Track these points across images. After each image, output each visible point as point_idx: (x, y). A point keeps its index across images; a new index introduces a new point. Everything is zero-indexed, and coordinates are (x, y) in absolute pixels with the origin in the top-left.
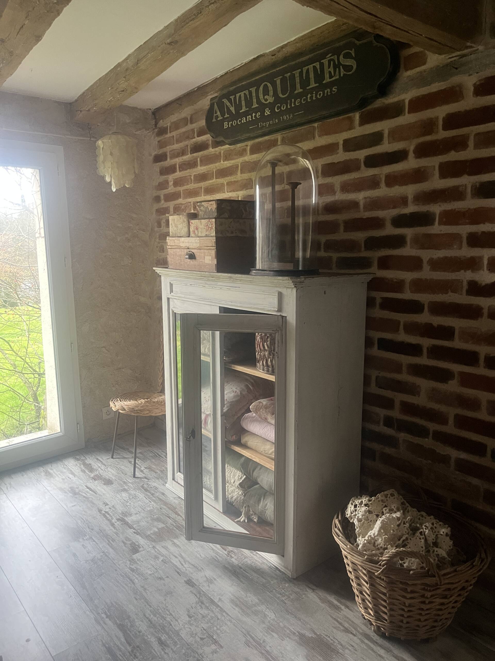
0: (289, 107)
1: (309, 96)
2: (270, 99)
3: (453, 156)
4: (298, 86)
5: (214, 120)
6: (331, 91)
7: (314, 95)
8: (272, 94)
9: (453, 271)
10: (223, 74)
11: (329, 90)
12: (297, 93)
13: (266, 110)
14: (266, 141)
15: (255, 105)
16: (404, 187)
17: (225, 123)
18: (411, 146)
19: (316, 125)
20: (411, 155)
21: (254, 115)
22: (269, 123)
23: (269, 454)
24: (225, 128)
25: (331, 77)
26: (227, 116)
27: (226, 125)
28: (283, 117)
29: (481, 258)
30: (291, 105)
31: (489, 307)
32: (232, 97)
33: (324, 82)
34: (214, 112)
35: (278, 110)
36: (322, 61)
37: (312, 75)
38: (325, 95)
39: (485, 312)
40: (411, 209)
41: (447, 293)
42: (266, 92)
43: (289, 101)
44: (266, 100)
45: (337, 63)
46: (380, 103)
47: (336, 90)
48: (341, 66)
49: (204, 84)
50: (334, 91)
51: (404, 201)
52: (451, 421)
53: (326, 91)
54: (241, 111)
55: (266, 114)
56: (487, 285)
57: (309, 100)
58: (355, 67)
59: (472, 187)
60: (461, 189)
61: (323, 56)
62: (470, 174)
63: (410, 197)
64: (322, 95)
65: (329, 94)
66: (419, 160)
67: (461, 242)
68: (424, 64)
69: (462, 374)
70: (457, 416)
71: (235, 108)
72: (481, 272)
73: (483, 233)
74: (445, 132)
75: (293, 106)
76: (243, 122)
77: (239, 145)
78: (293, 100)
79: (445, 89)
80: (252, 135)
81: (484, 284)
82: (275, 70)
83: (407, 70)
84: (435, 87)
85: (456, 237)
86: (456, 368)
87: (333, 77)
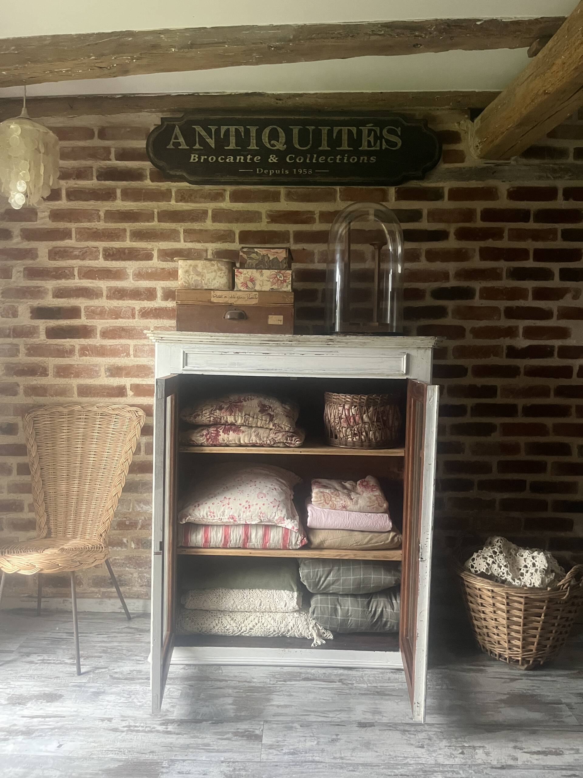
0: (308, 161)
1: (339, 157)
2: (280, 146)
3: (490, 243)
4: (324, 142)
5: (170, 146)
6: (369, 159)
7: (346, 158)
8: (284, 141)
9: (494, 338)
10: (185, 94)
11: (366, 158)
12: (321, 150)
13: (271, 156)
14: (259, 191)
15: (253, 146)
16: (445, 264)
17: (193, 155)
18: (452, 229)
19: (338, 188)
20: (452, 236)
21: (249, 157)
22: (275, 172)
23: (365, 544)
24: (192, 161)
25: (369, 145)
26: (197, 146)
27: (194, 158)
28: (297, 171)
29: (517, 327)
30: (311, 159)
31: (525, 366)
32: (213, 129)
33: (361, 149)
34: (173, 137)
35: (290, 160)
36: (360, 128)
37: (345, 137)
38: (361, 162)
39: (522, 370)
40: (453, 283)
41: (489, 357)
42: (274, 136)
43: (309, 156)
44: (273, 146)
45: (378, 135)
46: (414, 184)
47: (375, 160)
48: (383, 140)
49: (139, 95)
50: (372, 161)
51: (445, 276)
52: (495, 468)
53: (362, 158)
54: (226, 148)
55: (270, 160)
56: (523, 349)
57: (338, 161)
58: (399, 145)
59: (507, 270)
60: (498, 271)
61: (364, 123)
62: (506, 260)
63: (452, 273)
64: (356, 160)
65: (365, 161)
66: (460, 242)
67: (500, 314)
68: (463, 161)
69: (504, 425)
70: (500, 463)
71: (215, 141)
72: (518, 338)
73: (517, 307)
74: (482, 222)
75: (314, 161)
76: (227, 160)
77: (207, 187)
78: (315, 156)
79: (483, 188)
80: (240, 179)
81: (520, 348)
82: (292, 117)
83: (445, 162)
84: (473, 184)
85: (495, 310)
86: (498, 421)
87: (372, 147)
